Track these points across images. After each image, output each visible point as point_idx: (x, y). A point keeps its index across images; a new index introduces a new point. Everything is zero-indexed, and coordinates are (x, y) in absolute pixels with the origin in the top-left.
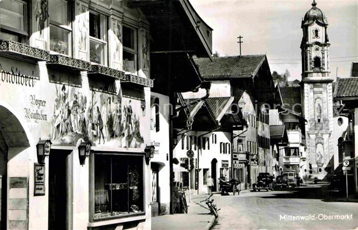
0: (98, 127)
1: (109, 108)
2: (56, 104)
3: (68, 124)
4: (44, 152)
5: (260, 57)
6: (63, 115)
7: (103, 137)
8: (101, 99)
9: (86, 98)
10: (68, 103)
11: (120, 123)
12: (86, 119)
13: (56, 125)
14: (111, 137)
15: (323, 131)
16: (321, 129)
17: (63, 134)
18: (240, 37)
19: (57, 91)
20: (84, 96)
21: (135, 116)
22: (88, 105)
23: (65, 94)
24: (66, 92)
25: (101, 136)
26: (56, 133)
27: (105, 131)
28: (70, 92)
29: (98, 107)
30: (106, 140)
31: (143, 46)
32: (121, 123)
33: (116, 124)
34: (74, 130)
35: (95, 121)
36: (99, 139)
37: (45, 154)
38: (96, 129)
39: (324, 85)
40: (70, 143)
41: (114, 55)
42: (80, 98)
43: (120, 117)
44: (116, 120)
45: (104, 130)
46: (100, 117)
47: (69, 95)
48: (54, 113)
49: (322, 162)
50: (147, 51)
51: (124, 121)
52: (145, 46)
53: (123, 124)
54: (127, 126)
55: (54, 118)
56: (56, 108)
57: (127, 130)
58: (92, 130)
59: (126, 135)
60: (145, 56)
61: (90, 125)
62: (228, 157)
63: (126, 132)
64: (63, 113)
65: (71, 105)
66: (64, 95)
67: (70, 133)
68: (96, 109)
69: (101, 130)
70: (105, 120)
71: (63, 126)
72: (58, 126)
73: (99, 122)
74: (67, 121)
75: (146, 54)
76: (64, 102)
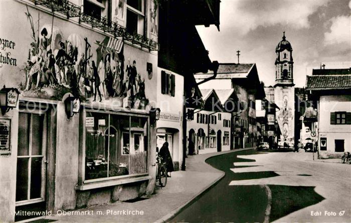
0: (94, 83)
1: (107, 65)
2: (32, 49)
3: (50, 74)
4: (7, 103)
5: (251, 65)
6: (43, 64)
7: (100, 94)
8: (98, 53)
9: (76, 48)
10: (51, 50)
11: (121, 82)
12: (77, 72)
13: (31, 73)
14: (109, 96)
15: (288, 116)
16: (287, 114)
17: (41, 85)
18: (238, 52)
19: (34, 34)
20: (74, 46)
21: (140, 77)
22: (79, 57)
23: (46, 39)
24: (48, 37)
25: (97, 93)
26: (30, 83)
27: (102, 89)
28: (53, 39)
29: (93, 62)
30: (103, 98)
31: (151, 9)
32: (123, 83)
33: (117, 82)
34: (59, 81)
35: (89, 76)
36: (94, 96)
37: (9, 105)
38: (90, 84)
39: (289, 87)
40: (53, 97)
41: (116, 10)
42: (69, 49)
43: (122, 77)
44: (116, 79)
45: (101, 87)
46: (96, 73)
47: (53, 42)
48: (29, 59)
49: (287, 135)
50: (155, 16)
51: (127, 81)
52: (153, 11)
53: (125, 84)
54: (130, 87)
55: (28, 64)
56: (31, 53)
57: (130, 90)
58: (84, 86)
59: (128, 96)
60: (153, 20)
61: (82, 79)
62: (229, 129)
63: (129, 93)
64: (43, 61)
65: (55, 53)
66: (44, 40)
67: (52, 86)
68: (91, 63)
69: (97, 86)
70: (102, 76)
71: (43, 76)
72: (35, 76)
73: (94, 78)
74: (48, 71)
75: (154, 18)
76: (45, 48)
